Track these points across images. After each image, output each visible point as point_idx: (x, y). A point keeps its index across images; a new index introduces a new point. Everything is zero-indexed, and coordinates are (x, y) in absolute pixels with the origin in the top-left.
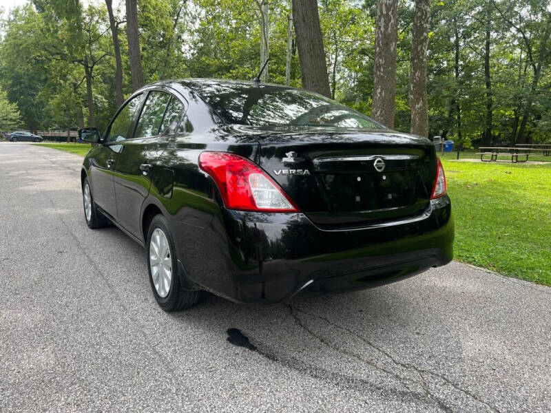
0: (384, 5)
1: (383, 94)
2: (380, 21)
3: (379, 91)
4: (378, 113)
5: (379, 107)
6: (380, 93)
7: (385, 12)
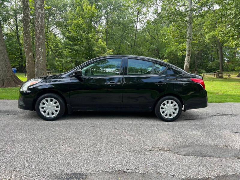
0: (40, 13)
1: (42, 50)
2: (39, 19)
3: (40, 49)
4: (41, 58)
5: (41, 56)
6: (41, 50)
7: (41, 16)
